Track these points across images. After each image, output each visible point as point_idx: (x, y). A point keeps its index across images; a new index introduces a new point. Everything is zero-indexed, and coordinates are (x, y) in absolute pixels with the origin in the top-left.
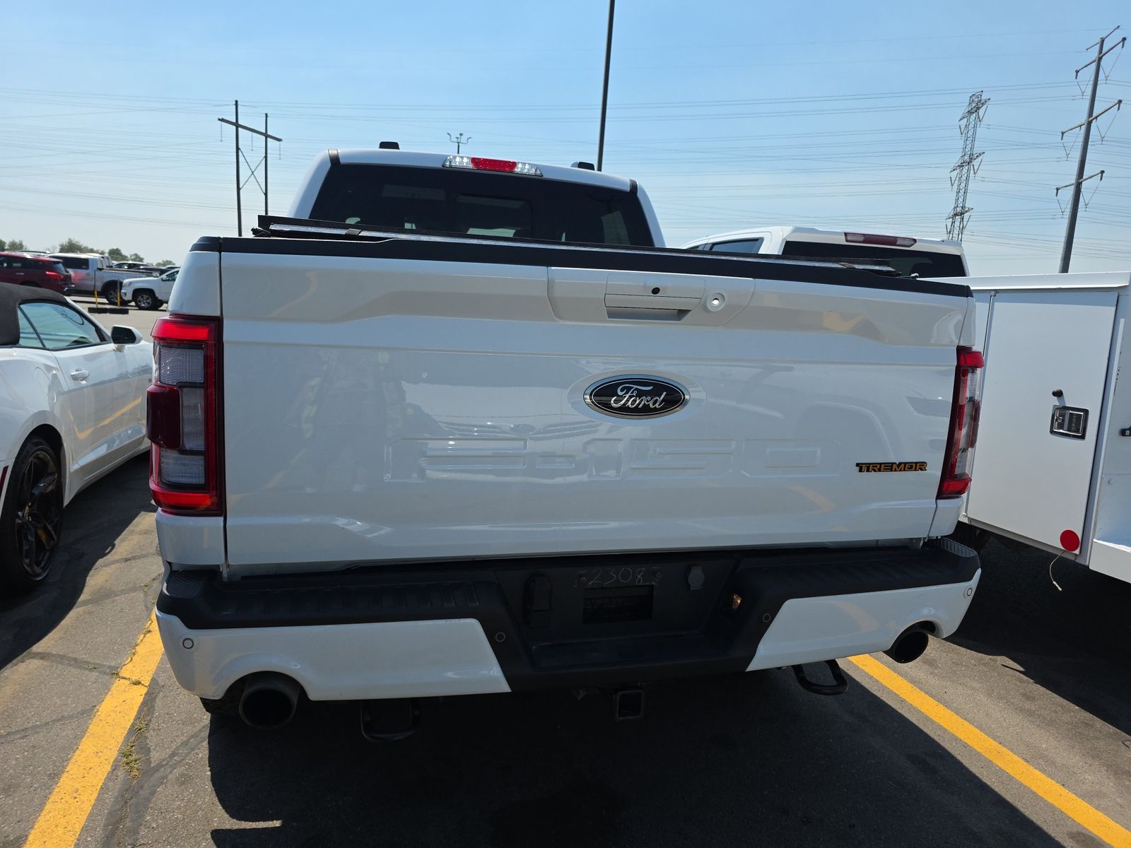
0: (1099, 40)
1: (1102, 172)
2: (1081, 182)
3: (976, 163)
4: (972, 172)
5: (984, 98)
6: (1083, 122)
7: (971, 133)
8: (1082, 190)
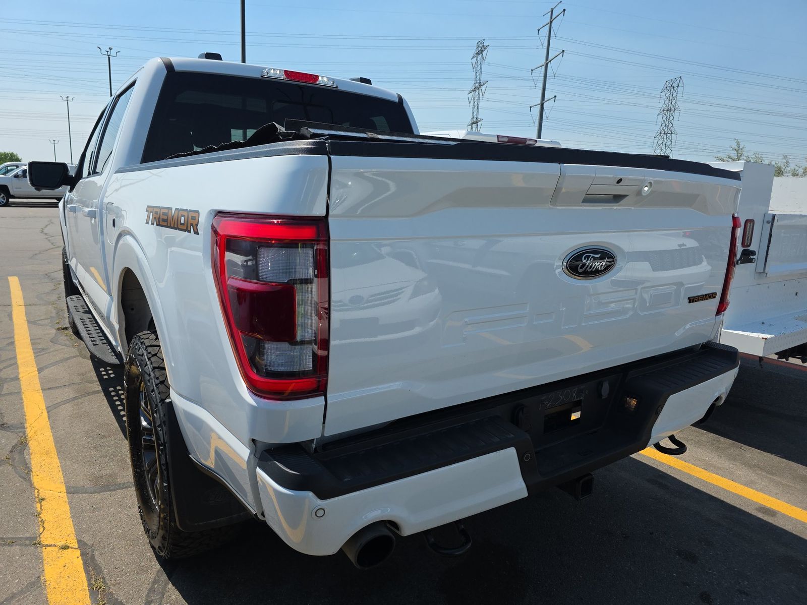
0: (550, 10)
1: (555, 97)
2: (543, 103)
3: (483, 88)
4: (481, 93)
5: (485, 44)
6: (543, 64)
7: (479, 68)
8: (544, 108)
